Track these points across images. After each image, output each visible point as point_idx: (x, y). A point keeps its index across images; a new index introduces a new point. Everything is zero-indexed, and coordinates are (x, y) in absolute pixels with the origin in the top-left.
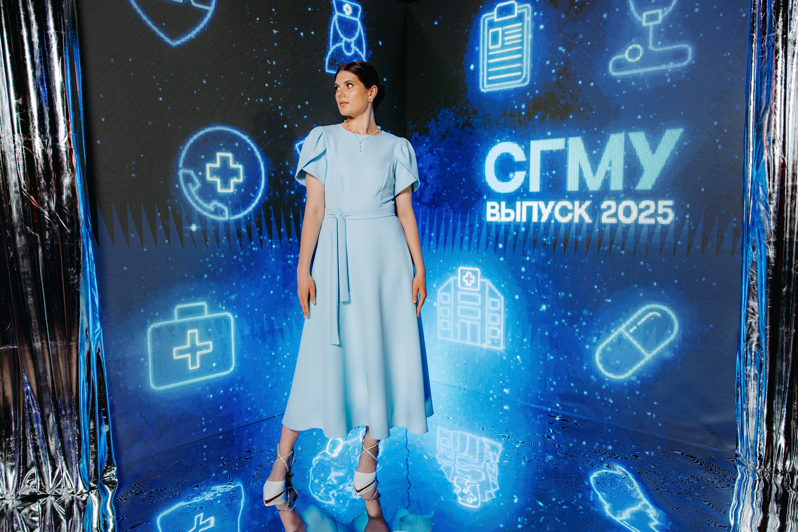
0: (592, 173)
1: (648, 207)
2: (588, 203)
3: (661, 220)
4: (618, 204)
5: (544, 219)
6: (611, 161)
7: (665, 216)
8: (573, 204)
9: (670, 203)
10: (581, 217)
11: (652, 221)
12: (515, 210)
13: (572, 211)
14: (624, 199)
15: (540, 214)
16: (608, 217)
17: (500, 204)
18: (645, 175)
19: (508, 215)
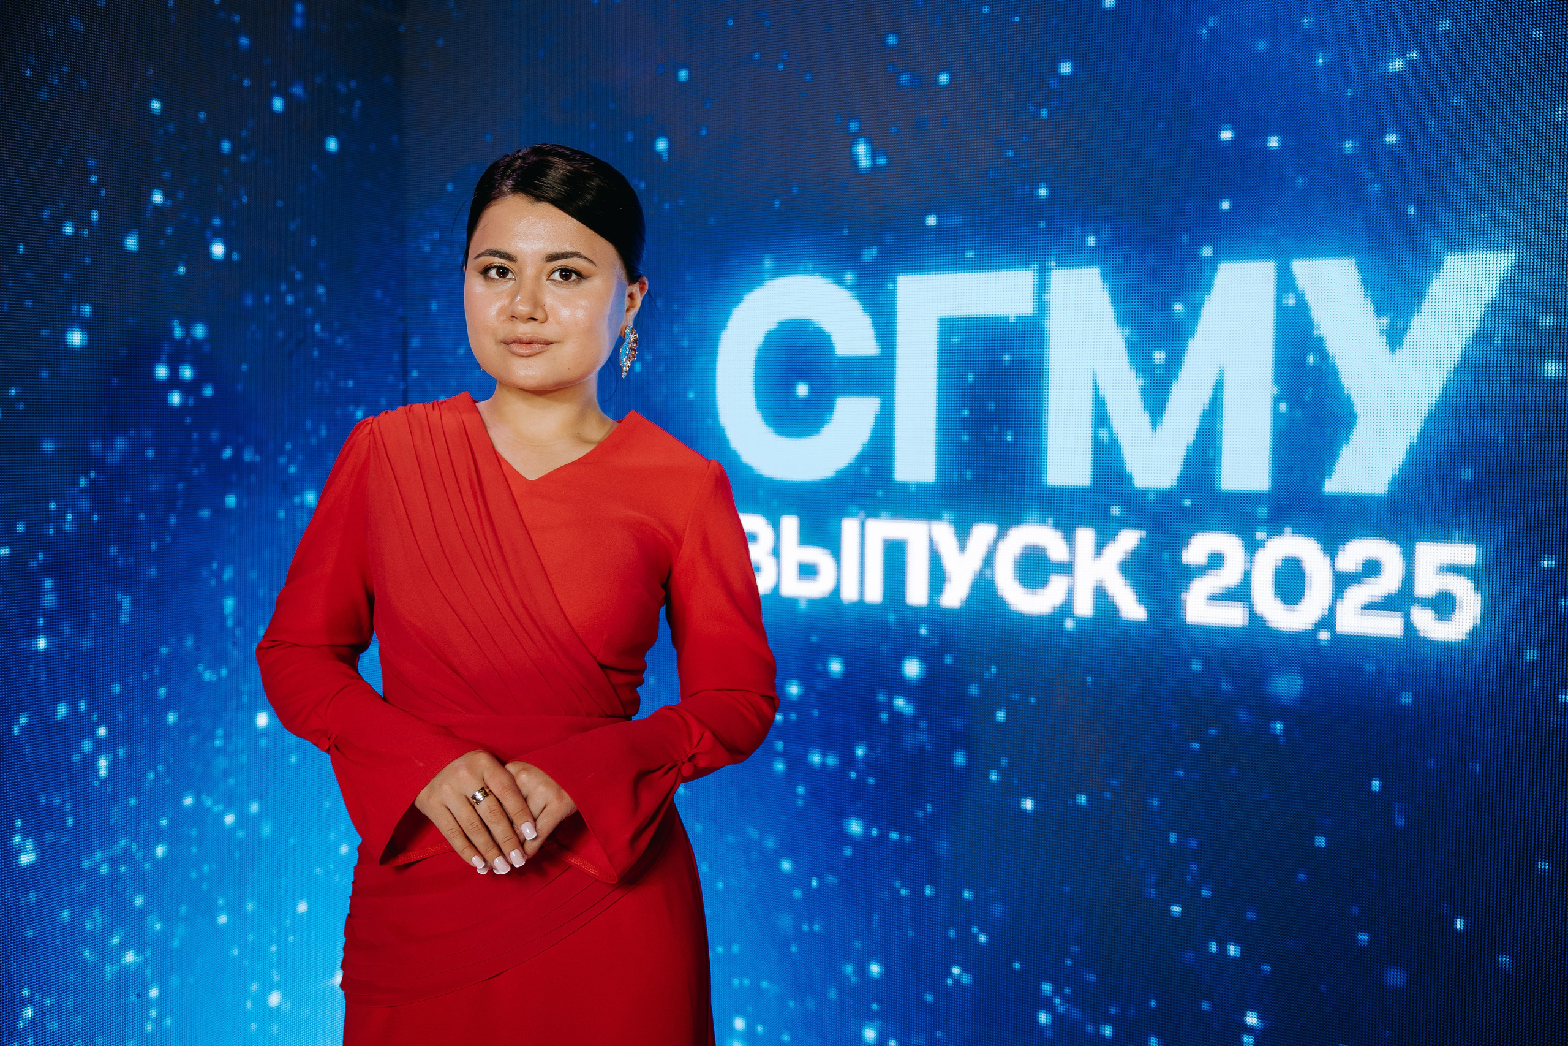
0: (1145, 418)
1: (1372, 568)
2: (1129, 539)
3: (1427, 624)
4: (1252, 548)
5: (954, 597)
6: (1221, 373)
7: (1444, 605)
8: (1070, 540)
9: (1466, 553)
10: (1101, 596)
11: (1389, 626)
12: (836, 554)
13: (1067, 568)
14: (1275, 528)
15: (938, 578)
16: (1214, 598)
17: (776, 526)
18: (1358, 434)
19: (808, 571)
